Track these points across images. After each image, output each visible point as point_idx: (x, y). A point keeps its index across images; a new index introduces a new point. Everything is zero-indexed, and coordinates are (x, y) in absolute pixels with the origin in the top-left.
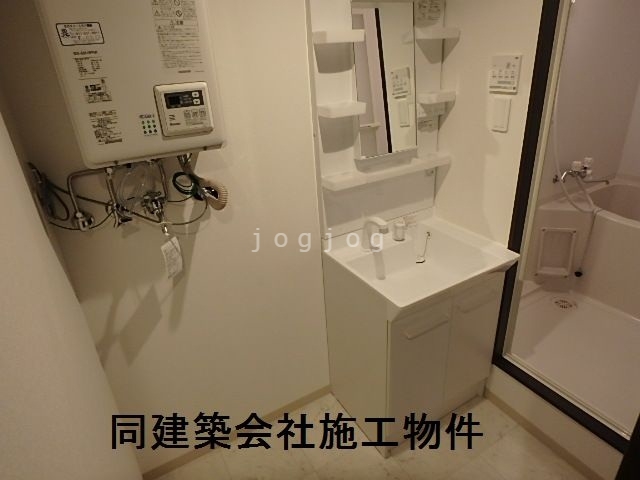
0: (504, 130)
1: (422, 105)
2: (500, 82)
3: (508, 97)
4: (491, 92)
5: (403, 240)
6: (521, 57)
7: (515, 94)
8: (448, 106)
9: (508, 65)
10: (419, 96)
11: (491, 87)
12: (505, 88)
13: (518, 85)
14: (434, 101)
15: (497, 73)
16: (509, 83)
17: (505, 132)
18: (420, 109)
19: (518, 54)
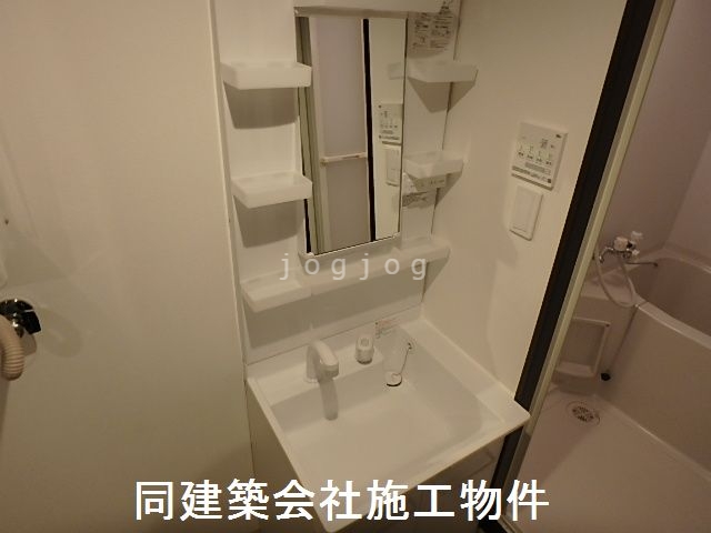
0: (528, 237)
1: (410, 176)
2: (527, 165)
3: (539, 190)
4: (513, 175)
5: (368, 362)
6: (566, 135)
7: (551, 189)
8: (450, 179)
9: (544, 144)
10: (407, 162)
11: (515, 168)
12: (535, 176)
13: (556, 176)
14: (428, 174)
15: (526, 149)
16: (543, 171)
17: (530, 240)
18: (407, 181)
19: (562, 130)
